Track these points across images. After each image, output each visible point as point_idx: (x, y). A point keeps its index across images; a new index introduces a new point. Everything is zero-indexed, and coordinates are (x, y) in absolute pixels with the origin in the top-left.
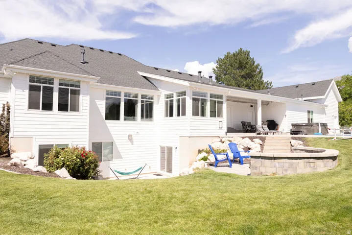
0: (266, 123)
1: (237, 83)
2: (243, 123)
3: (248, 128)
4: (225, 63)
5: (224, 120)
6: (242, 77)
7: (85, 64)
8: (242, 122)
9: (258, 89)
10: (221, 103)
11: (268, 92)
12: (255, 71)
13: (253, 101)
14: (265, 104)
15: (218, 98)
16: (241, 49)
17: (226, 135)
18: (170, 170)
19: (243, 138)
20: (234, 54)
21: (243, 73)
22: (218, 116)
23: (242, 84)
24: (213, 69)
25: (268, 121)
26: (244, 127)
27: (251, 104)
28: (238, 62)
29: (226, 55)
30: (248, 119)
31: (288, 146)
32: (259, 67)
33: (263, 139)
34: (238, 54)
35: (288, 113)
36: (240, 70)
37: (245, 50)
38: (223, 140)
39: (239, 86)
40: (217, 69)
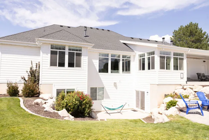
2: (199, 75)
3: (203, 78)
4: (179, 33)
5: (184, 72)
6: (193, 42)
7: (87, 37)
8: (197, 74)
10: (182, 59)
12: (203, 37)
13: (206, 58)
15: (180, 56)
16: (191, 23)
17: (187, 83)
18: (143, 108)
20: (186, 27)
21: (193, 39)
22: (180, 69)
23: (193, 47)
24: (171, 38)
26: (200, 77)
27: (204, 60)
28: (189, 31)
29: (180, 28)
32: (206, 34)
34: (189, 26)
37: (194, 23)
38: (185, 87)
40: (173, 38)
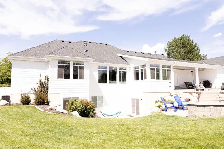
0: (203, 83)
1: (182, 57)
2: (186, 83)
3: (190, 86)
4: (173, 45)
5: (172, 82)
6: (185, 53)
7: (87, 52)
8: (185, 83)
9: (197, 60)
10: (170, 70)
11: (203, 62)
12: (194, 49)
13: (193, 69)
14: (201, 70)
15: (167, 67)
16: (184, 35)
17: (174, 91)
19: (185, 93)
20: (179, 39)
21: (185, 50)
22: (168, 79)
23: (185, 57)
24: (165, 49)
25: (204, 81)
26: (187, 86)
27: (191, 71)
28: (182, 43)
29: (173, 39)
30: (190, 80)
31: (217, 98)
32: (197, 46)
33: (199, 94)
34: (182, 38)
35: (218, 75)
36: (183, 48)
37: (186, 35)
38: (172, 95)
39: (183, 59)
40: (167, 49)
